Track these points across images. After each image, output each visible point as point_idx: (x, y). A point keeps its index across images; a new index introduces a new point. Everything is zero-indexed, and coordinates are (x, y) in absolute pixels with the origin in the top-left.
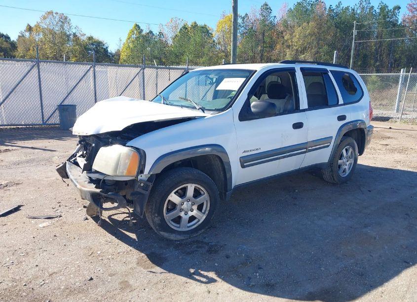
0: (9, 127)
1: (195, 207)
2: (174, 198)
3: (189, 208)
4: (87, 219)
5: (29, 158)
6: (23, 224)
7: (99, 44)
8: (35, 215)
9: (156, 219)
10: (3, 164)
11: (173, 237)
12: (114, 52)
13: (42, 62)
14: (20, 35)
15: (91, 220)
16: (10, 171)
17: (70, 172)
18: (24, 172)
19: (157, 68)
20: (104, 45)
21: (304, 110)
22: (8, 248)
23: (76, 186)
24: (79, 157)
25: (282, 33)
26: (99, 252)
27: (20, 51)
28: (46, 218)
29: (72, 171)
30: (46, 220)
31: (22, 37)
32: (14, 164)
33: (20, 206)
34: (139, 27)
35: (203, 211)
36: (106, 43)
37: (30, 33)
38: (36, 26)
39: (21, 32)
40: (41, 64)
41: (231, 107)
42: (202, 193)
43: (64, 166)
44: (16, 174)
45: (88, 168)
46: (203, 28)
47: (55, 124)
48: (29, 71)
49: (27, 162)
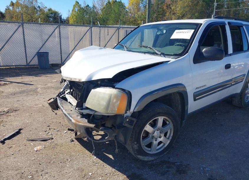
0: (4, 67)
1: (162, 135)
2: (148, 128)
3: (159, 136)
4: (73, 141)
5: (21, 90)
6: (25, 146)
7: (55, 13)
8: (33, 138)
9: (135, 146)
10: (3, 94)
11: (146, 159)
12: (65, 18)
13: (25, 23)
14: (7, 8)
15: (76, 142)
16: (9, 100)
17: (62, 107)
18: (19, 101)
19: (100, 27)
20: (59, 14)
21: (231, 55)
22: (16, 170)
23: (71, 120)
24: (67, 94)
25: (170, 5)
26: (90, 174)
27: (7, 18)
28: (42, 141)
29: (64, 107)
30: (43, 142)
31: (7, 9)
32: (12, 94)
33: (20, 130)
34: (78, 3)
35: (167, 137)
36: (60, 13)
37: (13, 7)
38: (16, 3)
39: (7, 7)
40: (25, 25)
41: (187, 52)
42: (168, 123)
43: (56, 101)
44: (13, 102)
45: (80, 105)
46: (119, 3)
47: (35, 65)
48: (17, 30)
49: (20, 93)
